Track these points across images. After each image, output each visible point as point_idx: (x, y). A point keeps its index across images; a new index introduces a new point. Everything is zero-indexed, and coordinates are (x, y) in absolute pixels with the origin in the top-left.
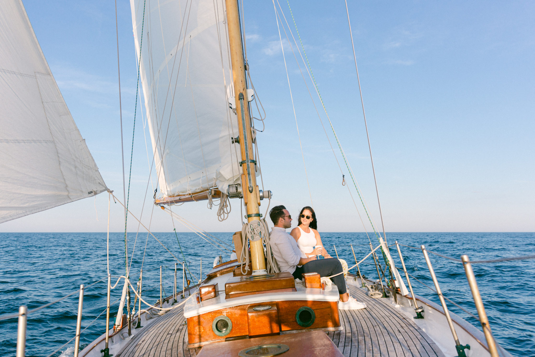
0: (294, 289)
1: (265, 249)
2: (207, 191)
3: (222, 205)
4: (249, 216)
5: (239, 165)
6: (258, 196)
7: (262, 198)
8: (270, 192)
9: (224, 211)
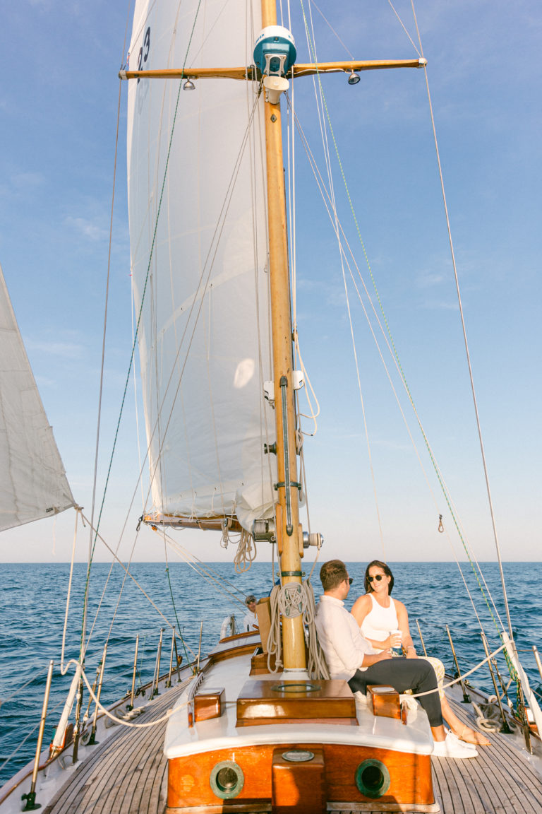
0: (355, 720)
1: (307, 633)
2: (221, 520)
3: (243, 547)
4: (284, 574)
5: (274, 488)
6: (301, 542)
7: (306, 545)
8: (321, 536)
9: (245, 557)
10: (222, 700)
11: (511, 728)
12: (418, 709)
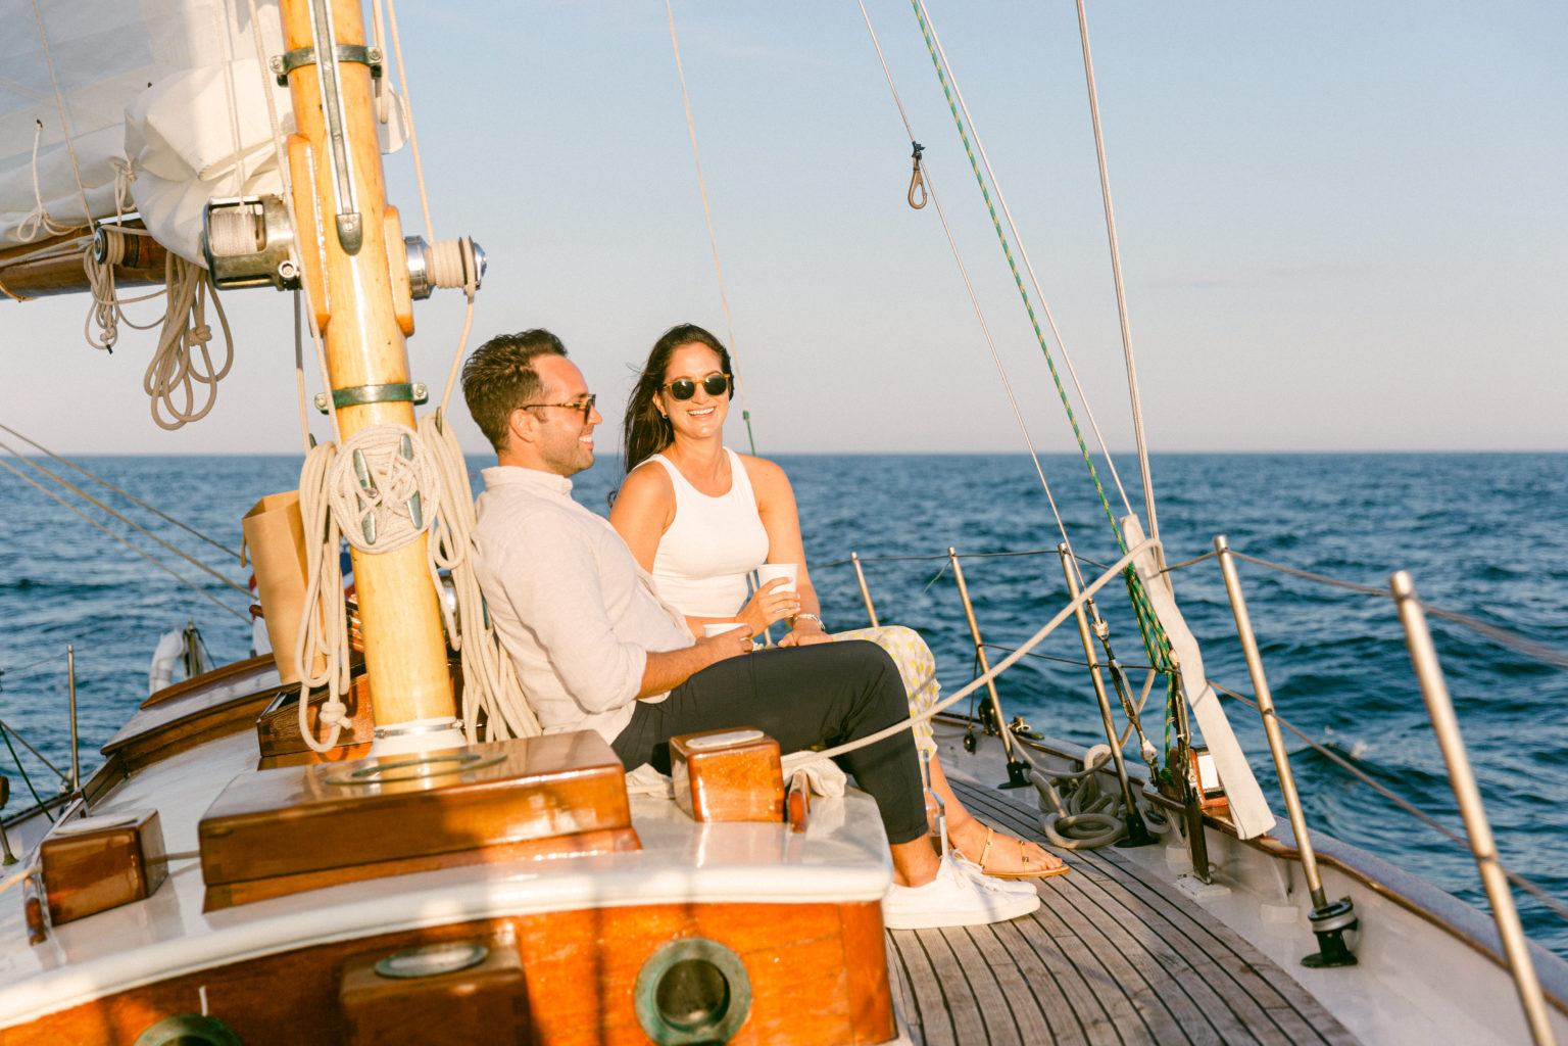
0: (626, 836)
1: (449, 602)
2: (82, 241)
3: (176, 326)
4: (345, 399)
5: (273, 77)
6: (398, 276)
7: (421, 288)
8: (474, 247)
9: (188, 368)
10: (150, 854)
11: (1150, 826)
12: (846, 795)
